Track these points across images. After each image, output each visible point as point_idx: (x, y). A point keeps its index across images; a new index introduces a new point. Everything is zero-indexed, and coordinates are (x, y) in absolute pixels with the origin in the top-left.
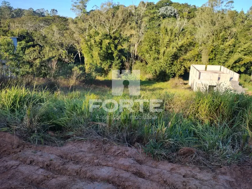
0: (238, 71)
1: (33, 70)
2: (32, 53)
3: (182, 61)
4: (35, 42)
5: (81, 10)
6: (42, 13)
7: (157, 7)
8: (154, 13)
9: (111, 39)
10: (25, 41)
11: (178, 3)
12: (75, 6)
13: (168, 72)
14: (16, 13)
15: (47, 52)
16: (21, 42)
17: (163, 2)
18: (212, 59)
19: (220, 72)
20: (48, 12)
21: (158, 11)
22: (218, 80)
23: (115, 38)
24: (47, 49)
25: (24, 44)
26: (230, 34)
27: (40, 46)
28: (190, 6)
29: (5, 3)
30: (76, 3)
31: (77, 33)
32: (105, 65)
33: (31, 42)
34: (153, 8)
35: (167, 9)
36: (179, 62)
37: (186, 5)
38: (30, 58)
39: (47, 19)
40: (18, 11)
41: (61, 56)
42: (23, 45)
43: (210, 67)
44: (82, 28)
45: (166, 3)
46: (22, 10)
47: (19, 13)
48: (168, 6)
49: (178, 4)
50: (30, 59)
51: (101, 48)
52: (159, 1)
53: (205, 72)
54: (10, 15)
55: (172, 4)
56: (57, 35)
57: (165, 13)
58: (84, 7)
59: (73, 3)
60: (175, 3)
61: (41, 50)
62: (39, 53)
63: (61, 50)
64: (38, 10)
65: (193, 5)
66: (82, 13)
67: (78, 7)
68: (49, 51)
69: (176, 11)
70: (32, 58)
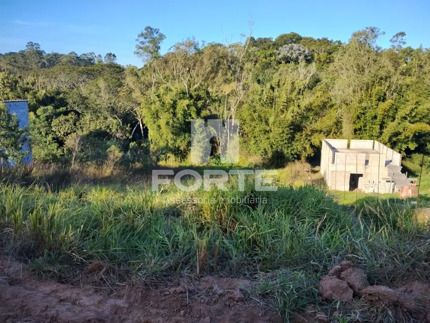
0: (405, 148)
1: (63, 152)
2: (62, 125)
3: (310, 133)
4: (68, 107)
5: (152, 53)
6: (90, 60)
7: (276, 45)
8: (271, 55)
9: (191, 99)
10: (53, 106)
11: (311, 38)
12: (141, 48)
13: (286, 151)
14: (49, 61)
15: (88, 122)
16: (45, 108)
17: (285, 38)
18: (360, 129)
19: (373, 151)
20: (101, 58)
21: (278, 52)
22: (365, 165)
23: (199, 98)
24: (88, 117)
25: (50, 111)
26: (389, 87)
27: (77, 113)
28: (331, 42)
29: (33, 45)
30: (143, 43)
31: (137, 90)
32: (181, 142)
33: (62, 107)
34: (269, 48)
35: (291, 48)
36: (304, 136)
37: (325, 42)
38: (60, 132)
39: (91, 70)
40: (52, 57)
41: (110, 129)
42: (49, 113)
43: (356, 143)
44: (146, 82)
45: (291, 39)
46: (60, 55)
47: (54, 60)
48: (295, 43)
49: (311, 40)
50: (60, 135)
51: (174, 114)
52: (278, 36)
53: (348, 151)
54: (40, 64)
55: (301, 40)
56: (105, 96)
57: (289, 55)
58: (156, 49)
59: (138, 43)
60: (306, 39)
61: (78, 120)
62: (75, 124)
63: (110, 119)
64: (84, 54)
65: (337, 41)
66: (152, 58)
67: (146, 49)
68: (90, 121)
69: (307, 52)
70: (62, 133)
